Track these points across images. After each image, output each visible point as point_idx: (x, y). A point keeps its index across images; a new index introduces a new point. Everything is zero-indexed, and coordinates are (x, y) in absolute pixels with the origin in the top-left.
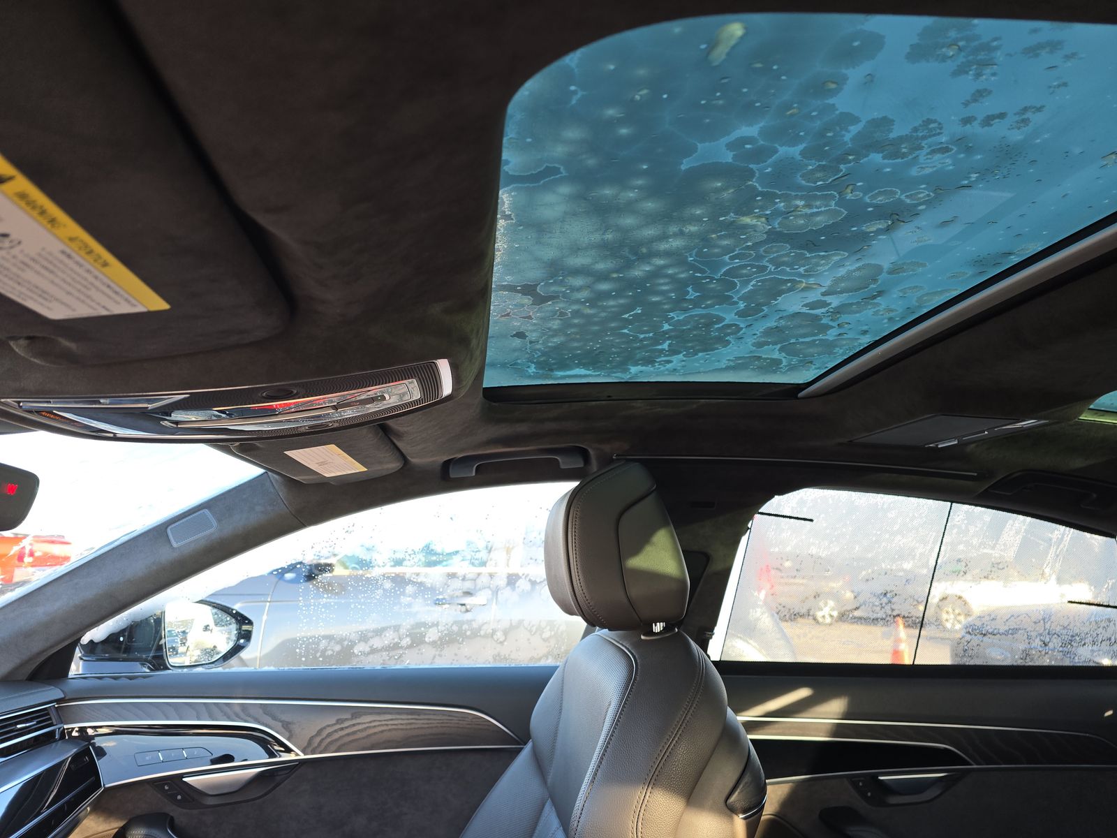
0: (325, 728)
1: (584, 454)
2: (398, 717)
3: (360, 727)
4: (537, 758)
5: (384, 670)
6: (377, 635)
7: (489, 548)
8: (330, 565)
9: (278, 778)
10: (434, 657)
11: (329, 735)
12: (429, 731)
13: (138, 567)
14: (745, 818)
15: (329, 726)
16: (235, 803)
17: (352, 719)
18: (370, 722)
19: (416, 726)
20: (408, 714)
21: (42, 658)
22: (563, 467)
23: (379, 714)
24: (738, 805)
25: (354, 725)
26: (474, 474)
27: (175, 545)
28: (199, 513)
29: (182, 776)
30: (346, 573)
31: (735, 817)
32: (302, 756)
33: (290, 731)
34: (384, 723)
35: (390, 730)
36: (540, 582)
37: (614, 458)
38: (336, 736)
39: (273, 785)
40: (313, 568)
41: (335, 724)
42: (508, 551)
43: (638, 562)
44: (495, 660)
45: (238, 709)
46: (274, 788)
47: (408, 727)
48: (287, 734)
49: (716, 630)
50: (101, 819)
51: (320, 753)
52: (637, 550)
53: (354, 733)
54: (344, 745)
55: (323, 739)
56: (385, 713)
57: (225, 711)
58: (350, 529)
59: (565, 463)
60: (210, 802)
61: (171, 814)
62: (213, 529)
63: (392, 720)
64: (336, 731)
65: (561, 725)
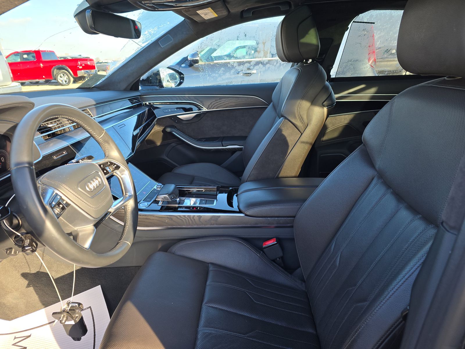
0: (212, 102)
1: (289, 4)
2: (233, 99)
3: (222, 102)
4: (274, 106)
5: (227, 85)
6: (224, 75)
7: (257, 43)
8: (197, 60)
9: (201, 117)
10: (242, 81)
11: (214, 104)
12: (242, 103)
13: (153, 55)
14: (327, 108)
15: (213, 102)
16: (191, 123)
17: (219, 100)
18: (225, 101)
19: (238, 101)
20: (235, 98)
21: (132, 84)
22: (282, 10)
23: (227, 98)
24: (326, 105)
25: (220, 101)
26: (251, 15)
27: (162, 47)
28: (167, 36)
29: (176, 115)
30: (203, 63)
31: (324, 108)
32: (207, 110)
33: (203, 104)
34: (229, 100)
35: (231, 103)
36: (275, 54)
37: (300, 4)
38: (216, 105)
39: (200, 118)
40: (191, 61)
41: (215, 101)
42: (264, 44)
43: (304, 40)
44: (261, 81)
45: (187, 98)
46: (201, 119)
47: (236, 102)
48: (202, 104)
49: (334, 66)
50: (158, 126)
51: (212, 109)
52: (303, 36)
53: (221, 104)
54: (218, 107)
55: (212, 105)
56: (229, 98)
57: (184, 98)
58: (212, 39)
59: (282, 8)
60: (184, 122)
61: (175, 126)
62: (172, 41)
63: (231, 100)
64: (215, 103)
65: (281, 97)
